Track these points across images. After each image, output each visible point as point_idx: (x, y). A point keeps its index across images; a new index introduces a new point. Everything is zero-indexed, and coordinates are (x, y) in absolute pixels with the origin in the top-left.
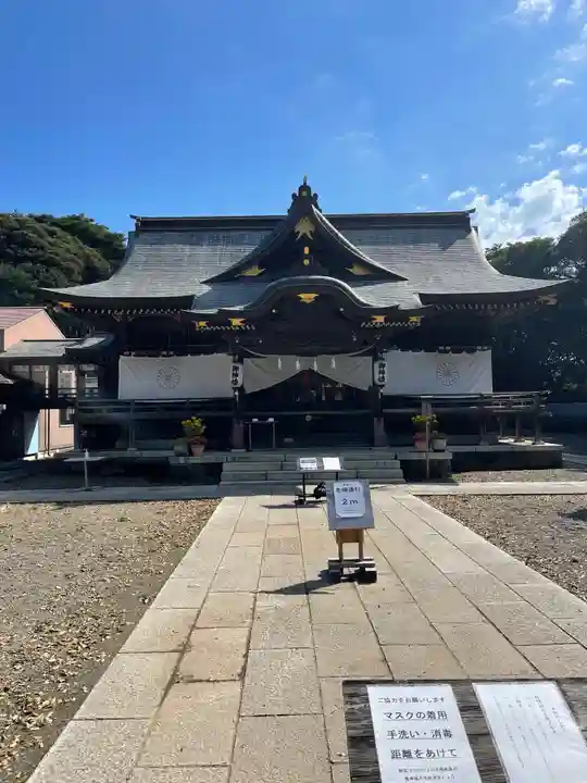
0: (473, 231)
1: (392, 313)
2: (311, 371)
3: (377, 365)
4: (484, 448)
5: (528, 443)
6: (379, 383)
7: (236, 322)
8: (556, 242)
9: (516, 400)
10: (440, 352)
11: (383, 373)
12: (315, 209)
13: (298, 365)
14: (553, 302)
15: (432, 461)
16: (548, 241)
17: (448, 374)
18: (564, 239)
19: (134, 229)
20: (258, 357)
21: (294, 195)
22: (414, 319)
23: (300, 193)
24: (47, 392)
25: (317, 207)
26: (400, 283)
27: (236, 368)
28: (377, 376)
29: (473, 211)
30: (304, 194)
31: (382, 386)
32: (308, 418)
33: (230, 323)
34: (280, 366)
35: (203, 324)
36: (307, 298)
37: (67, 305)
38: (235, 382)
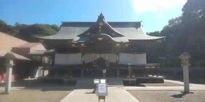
0: (141, 26)
1: (121, 43)
2: (101, 58)
3: (118, 56)
4: (145, 78)
5: (155, 76)
6: (118, 61)
7: (82, 45)
8: (160, 32)
9: (152, 66)
10: (133, 54)
11: (119, 58)
12: (103, 19)
13: (98, 56)
15: (131, 81)
16: (158, 32)
18: (162, 31)
19: (61, 24)
21: (99, 16)
22: (127, 45)
25: (104, 19)
26: (123, 37)
27: (82, 57)
28: (118, 59)
29: (141, 22)
30: (101, 16)
31: (119, 62)
33: (81, 45)
34: (93, 56)
35: (74, 45)
36: (100, 39)
38: (82, 60)
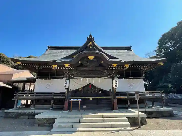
0: (132, 50)
3: (114, 81)
6: (115, 87)
12: (93, 41)
13: (88, 81)
14: (162, 64)
17: (131, 85)
20: (74, 78)
21: (88, 38)
22: (126, 65)
23: (89, 37)
24: (21, 90)
26: (117, 59)
27: (66, 82)
29: (131, 46)
30: (90, 37)
32: (91, 99)
33: (64, 66)
34: (81, 81)
35: (56, 66)
36: (91, 58)
37: (19, 63)
38: (66, 86)
